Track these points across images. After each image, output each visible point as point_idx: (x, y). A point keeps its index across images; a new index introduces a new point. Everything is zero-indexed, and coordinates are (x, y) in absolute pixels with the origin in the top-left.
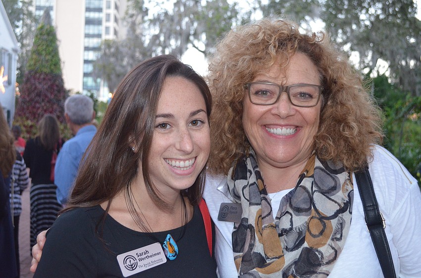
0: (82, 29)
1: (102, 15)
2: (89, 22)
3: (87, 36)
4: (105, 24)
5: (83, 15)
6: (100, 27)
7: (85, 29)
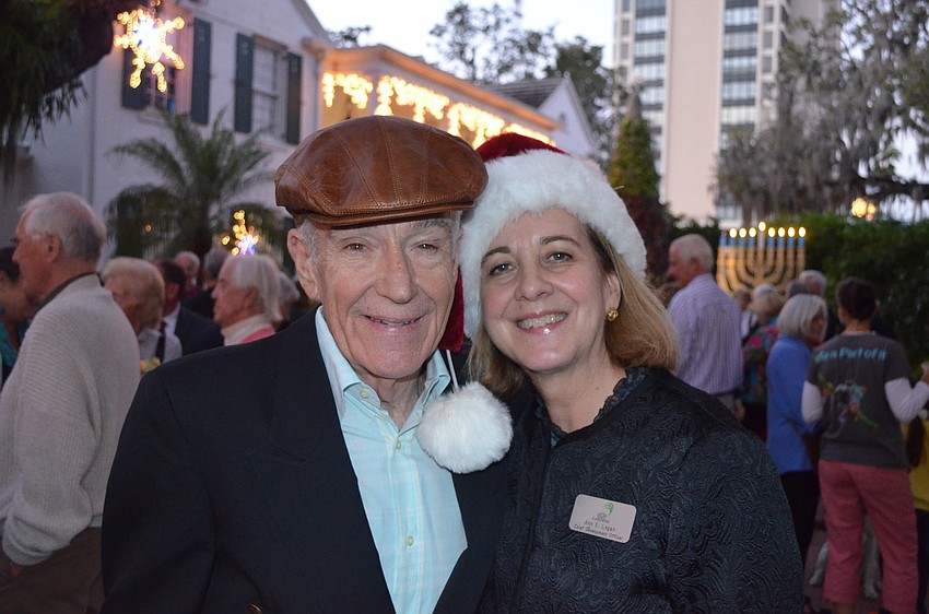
0: (717, 91)
1: (756, 62)
2: (729, 77)
3: (728, 103)
4: (760, 77)
5: (718, 65)
6: (752, 85)
7: (723, 90)
